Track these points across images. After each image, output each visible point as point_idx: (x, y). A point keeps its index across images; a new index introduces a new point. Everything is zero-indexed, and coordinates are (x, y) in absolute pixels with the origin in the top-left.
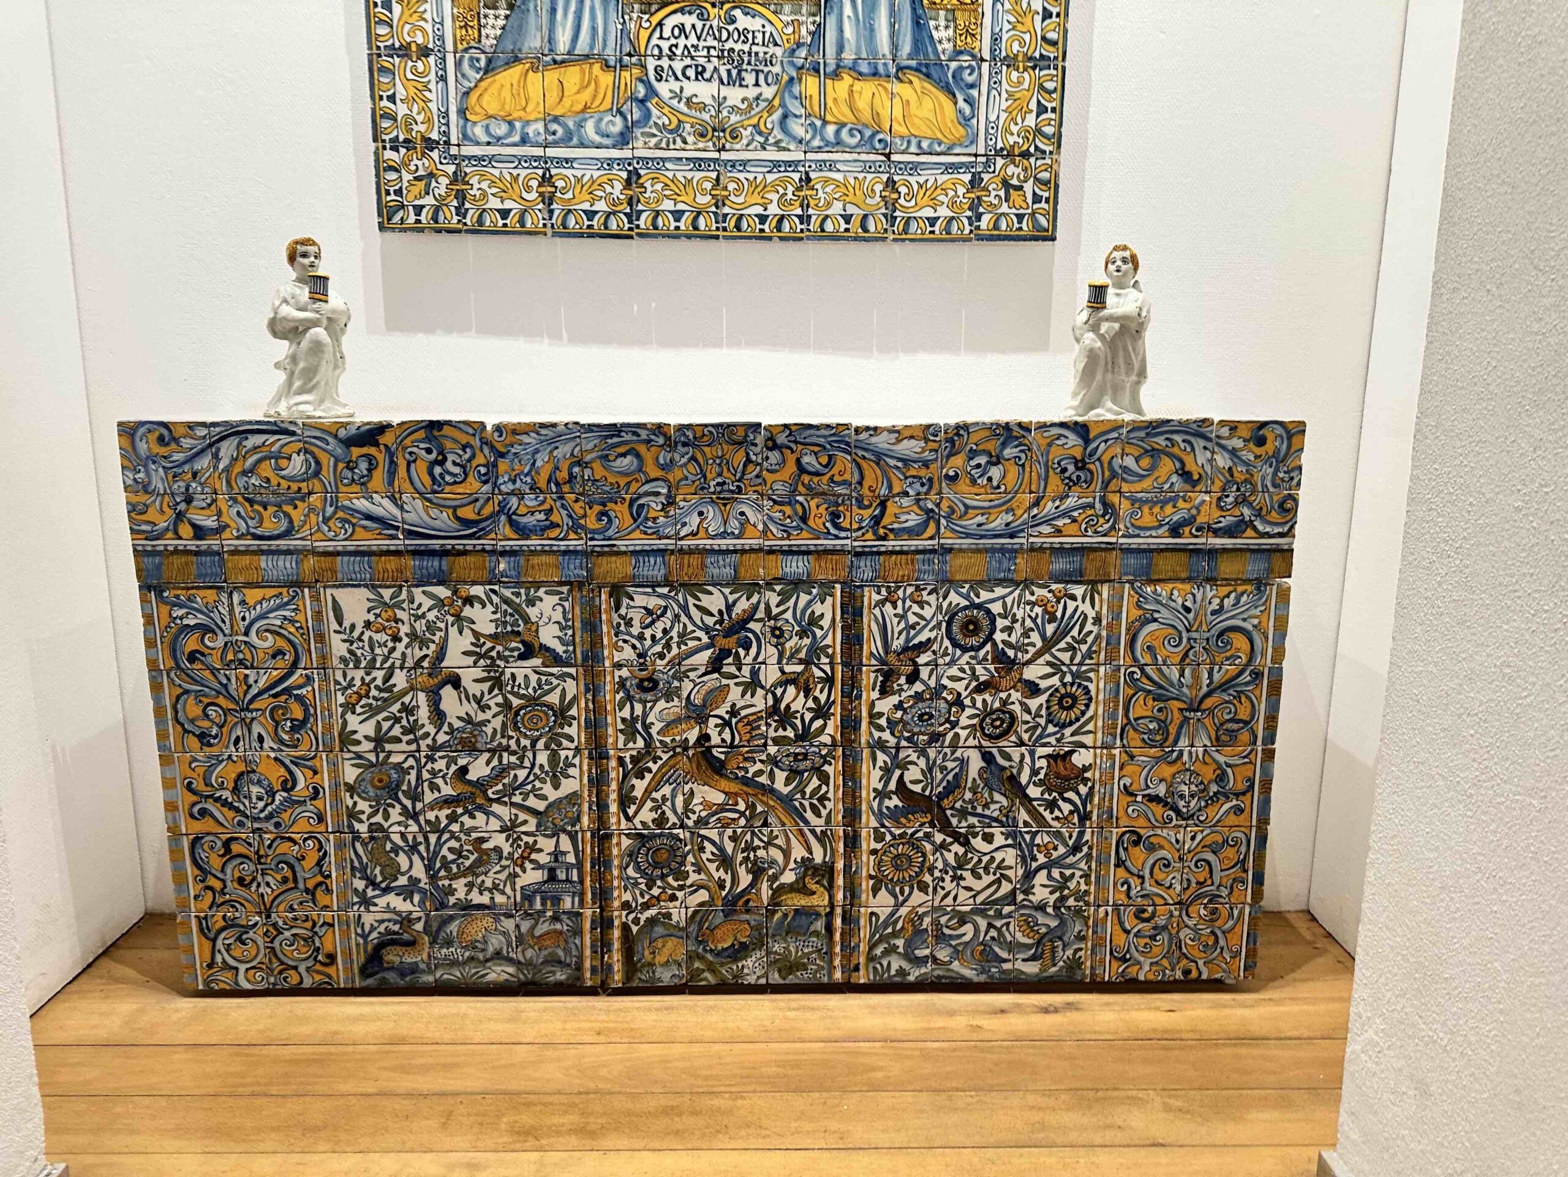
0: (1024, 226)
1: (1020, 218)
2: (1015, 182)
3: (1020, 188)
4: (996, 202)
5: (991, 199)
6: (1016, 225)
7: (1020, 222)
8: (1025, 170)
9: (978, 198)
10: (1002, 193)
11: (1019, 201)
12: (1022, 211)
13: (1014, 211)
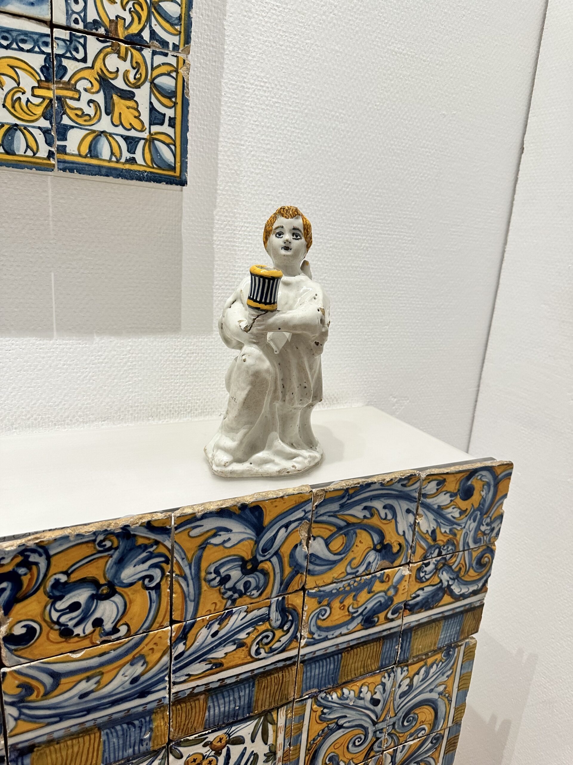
0: (138, 156)
1: (132, 143)
2: (119, 83)
3: (128, 96)
4: (90, 111)
5: (82, 104)
6: (126, 155)
7: (132, 150)
8: (136, 67)
9: (59, 99)
10: (100, 98)
11: (128, 117)
12: (133, 133)
13: (120, 130)
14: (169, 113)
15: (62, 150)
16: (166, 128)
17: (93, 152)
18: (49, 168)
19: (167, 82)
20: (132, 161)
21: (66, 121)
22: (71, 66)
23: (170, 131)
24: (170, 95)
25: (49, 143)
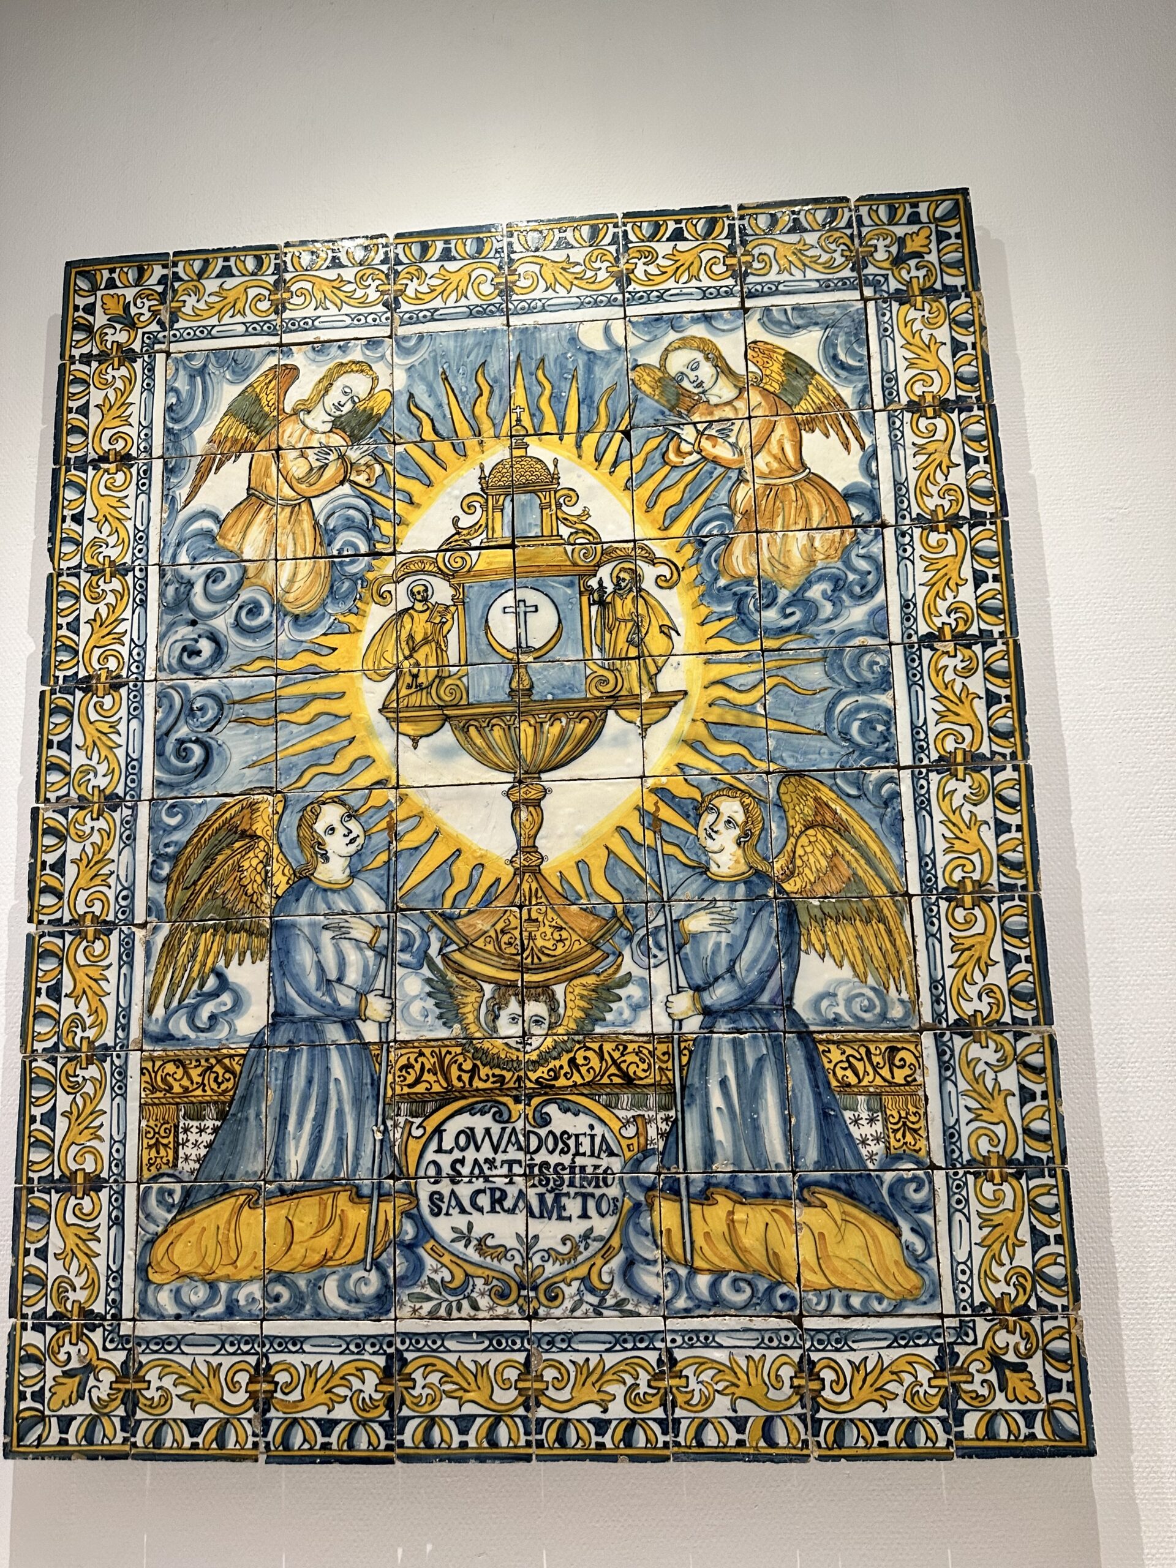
0: (1038, 1430)
1: (1029, 1417)
2: (1010, 1357)
3: (1021, 1368)
4: (985, 1391)
5: (976, 1386)
6: (1024, 1431)
7: (1030, 1425)
8: (1026, 1337)
9: (953, 1385)
10: (992, 1377)
11: (1023, 1390)
12: (1030, 1406)
13: (1016, 1406)
14: (1066, 1377)
15: (960, 1436)
16: (1065, 1395)
17: (991, 1434)
18: (949, 1458)
19: (1060, 1346)
20: (1032, 1437)
21: (961, 1405)
22: (962, 1351)
23: (1070, 1397)
24: (1065, 1358)
25: (947, 1431)
